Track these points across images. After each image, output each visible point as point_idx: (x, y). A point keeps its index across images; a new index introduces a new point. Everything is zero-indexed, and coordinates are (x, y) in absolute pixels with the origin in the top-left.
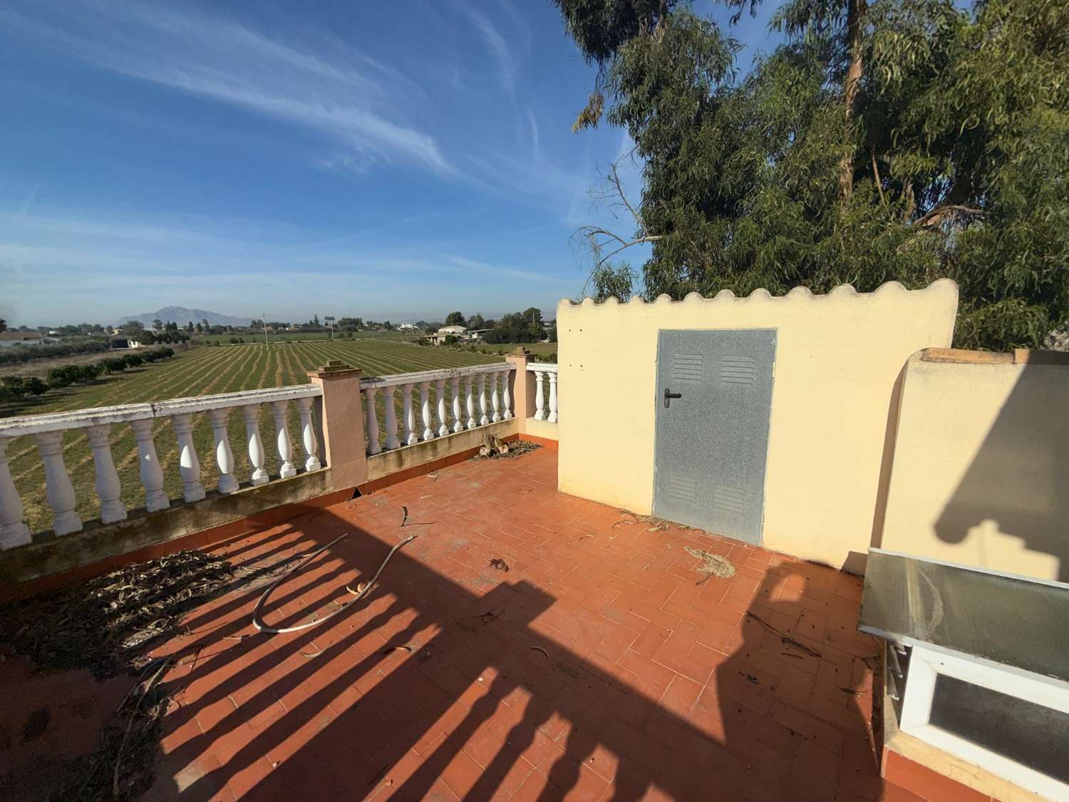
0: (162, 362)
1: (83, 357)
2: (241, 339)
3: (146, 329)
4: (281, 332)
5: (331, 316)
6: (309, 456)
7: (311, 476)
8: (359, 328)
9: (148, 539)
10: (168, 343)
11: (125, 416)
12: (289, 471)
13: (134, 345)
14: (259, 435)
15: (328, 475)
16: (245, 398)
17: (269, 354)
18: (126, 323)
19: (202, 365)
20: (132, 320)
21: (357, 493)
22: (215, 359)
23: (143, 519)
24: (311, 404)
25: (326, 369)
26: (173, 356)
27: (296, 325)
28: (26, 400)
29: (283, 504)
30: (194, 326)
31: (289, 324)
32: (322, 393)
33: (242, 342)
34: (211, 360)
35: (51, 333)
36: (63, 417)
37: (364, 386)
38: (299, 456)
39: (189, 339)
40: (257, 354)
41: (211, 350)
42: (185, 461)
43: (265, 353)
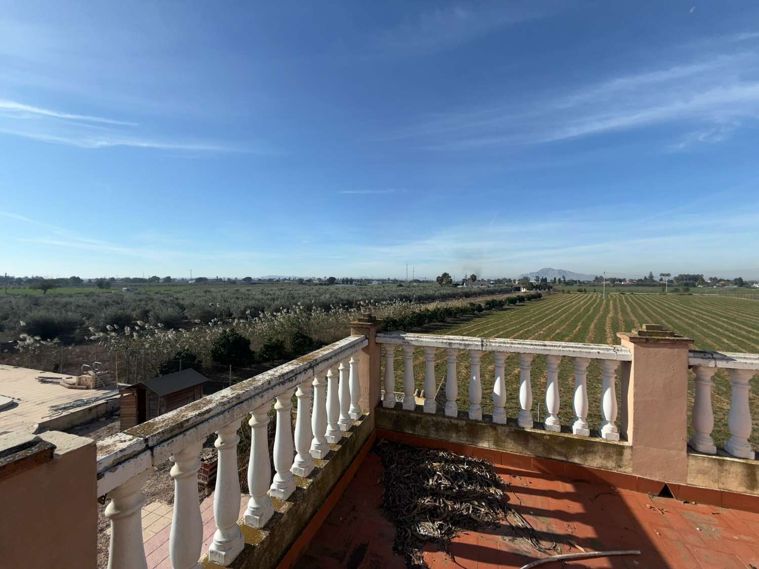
0: (535, 301)
1: (501, 295)
2: (585, 289)
3: (531, 281)
4: (617, 285)
5: (667, 273)
6: (606, 423)
7: (606, 445)
8: (699, 284)
9: (465, 439)
10: (540, 290)
11: (465, 345)
12: (581, 430)
13: (523, 290)
14: (557, 385)
15: (627, 453)
16: (548, 348)
17: (605, 302)
18: (522, 278)
19: (556, 306)
20: (525, 276)
21: (666, 491)
22: (565, 302)
23: (464, 422)
24: (616, 367)
25: (640, 333)
26: (541, 298)
27: (631, 280)
28: (475, 314)
29: (571, 461)
30: (557, 280)
31: (625, 279)
32: (632, 359)
33: (586, 292)
34: (563, 303)
35: (492, 282)
36: (437, 339)
37: (695, 361)
38: (595, 418)
39: (552, 288)
40: (595, 300)
41: (565, 295)
42: (497, 389)
43: (602, 300)
